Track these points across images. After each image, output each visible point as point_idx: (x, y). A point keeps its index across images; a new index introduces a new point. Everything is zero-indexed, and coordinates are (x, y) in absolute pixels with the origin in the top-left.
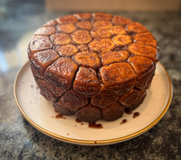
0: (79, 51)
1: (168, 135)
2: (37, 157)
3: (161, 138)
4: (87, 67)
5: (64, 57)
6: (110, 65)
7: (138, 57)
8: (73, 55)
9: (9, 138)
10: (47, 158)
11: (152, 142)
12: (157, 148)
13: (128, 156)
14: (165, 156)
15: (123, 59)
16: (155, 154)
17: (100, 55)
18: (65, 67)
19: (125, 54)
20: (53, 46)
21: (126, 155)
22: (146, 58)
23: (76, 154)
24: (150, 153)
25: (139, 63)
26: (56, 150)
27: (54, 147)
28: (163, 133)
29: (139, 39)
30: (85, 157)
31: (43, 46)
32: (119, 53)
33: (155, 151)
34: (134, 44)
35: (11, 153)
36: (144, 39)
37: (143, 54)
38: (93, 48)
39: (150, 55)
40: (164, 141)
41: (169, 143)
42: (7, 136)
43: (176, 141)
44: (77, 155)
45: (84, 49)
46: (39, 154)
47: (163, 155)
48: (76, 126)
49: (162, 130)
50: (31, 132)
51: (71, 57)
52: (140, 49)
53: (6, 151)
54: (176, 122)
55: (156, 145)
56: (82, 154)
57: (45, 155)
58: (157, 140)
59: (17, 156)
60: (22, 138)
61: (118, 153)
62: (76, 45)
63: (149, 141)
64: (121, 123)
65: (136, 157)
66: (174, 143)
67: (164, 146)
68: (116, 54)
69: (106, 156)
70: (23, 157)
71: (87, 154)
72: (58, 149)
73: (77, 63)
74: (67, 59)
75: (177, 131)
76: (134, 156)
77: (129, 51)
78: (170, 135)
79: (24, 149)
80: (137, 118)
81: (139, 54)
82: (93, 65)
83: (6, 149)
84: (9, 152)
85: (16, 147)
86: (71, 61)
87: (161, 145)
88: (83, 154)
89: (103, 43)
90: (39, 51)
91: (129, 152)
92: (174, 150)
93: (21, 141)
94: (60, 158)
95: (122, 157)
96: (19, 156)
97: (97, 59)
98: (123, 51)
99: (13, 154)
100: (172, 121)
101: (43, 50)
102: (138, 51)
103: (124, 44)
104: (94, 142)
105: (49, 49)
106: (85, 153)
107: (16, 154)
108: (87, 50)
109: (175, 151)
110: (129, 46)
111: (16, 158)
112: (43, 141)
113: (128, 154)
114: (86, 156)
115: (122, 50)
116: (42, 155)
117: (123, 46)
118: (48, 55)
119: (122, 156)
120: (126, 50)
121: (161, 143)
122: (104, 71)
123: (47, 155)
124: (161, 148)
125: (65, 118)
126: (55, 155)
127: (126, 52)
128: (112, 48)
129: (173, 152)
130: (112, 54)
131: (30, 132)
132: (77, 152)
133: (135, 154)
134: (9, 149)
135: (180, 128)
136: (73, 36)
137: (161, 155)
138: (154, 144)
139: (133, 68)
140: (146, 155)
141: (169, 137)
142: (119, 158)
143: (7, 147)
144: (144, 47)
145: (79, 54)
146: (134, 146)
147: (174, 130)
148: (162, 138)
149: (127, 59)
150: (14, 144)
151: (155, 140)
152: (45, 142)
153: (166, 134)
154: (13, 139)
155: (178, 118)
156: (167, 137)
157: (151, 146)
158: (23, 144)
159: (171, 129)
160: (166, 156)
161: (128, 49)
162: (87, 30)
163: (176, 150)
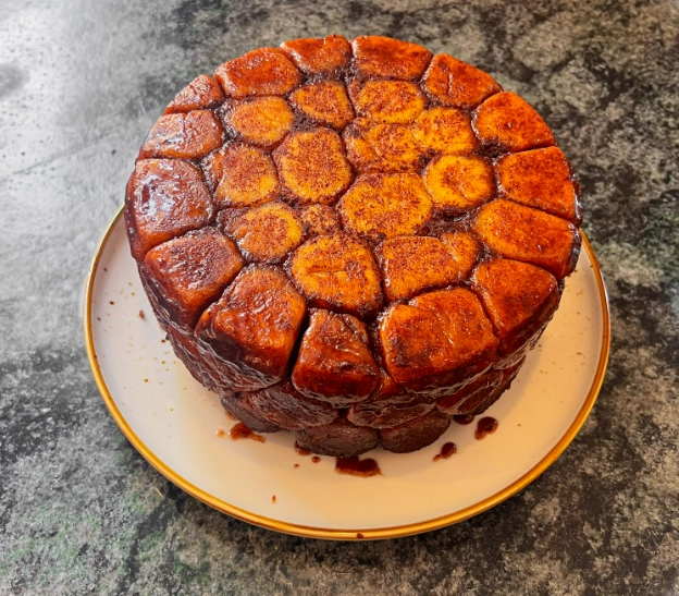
0: (309, 235)
1: (578, 491)
2: (183, 565)
3: (556, 500)
4: (337, 309)
5: (257, 262)
6: (413, 302)
7: (509, 268)
8: (286, 257)
9: (87, 503)
10: (213, 568)
11: (527, 515)
12: (542, 535)
13: (453, 560)
14: (562, 559)
15: (456, 276)
16: (533, 555)
17: (381, 252)
18: (262, 312)
19: (463, 252)
20: (215, 214)
21: (447, 556)
22: (532, 269)
23: (299, 554)
24: (518, 552)
25: (509, 293)
26: (238, 542)
27: (230, 533)
28: (565, 483)
29: (518, 178)
30: (328, 565)
31: (180, 213)
32: (445, 242)
33: (536, 544)
34: (496, 204)
35: (102, 553)
36: (535, 178)
37: (527, 250)
38: (355, 222)
39: (548, 255)
40: (563, 512)
41: (579, 518)
42: (81, 496)
43: (602, 512)
44: (302, 557)
45: (323, 228)
46: (188, 557)
47: (558, 558)
48: (297, 466)
49: (563, 474)
50: (155, 480)
51: (280, 265)
52: (516, 230)
53: (85, 547)
54: (607, 446)
55: (540, 526)
56: (316, 555)
57: (206, 559)
58: (544, 510)
59: (122, 563)
60: (130, 503)
61: (423, 552)
62: (295, 204)
63: (520, 513)
64: (437, 457)
65: (478, 564)
66: (593, 519)
67: (562, 529)
68: (434, 251)
69: (388, 560)
70: (140, 566)
71: (332, 555)
72: (243, 539)
73: (303, 295)
74: (267, 274)
75: (607, 479)
76: (472, 560)
77: (477, 234)
78: (585, 490)
79: (141, 538)
80: (489, 438)
81: (511, 249)
82: (357, 302)
83: (84, 540)
84: (95, 551)
85: (116, 534)
86: (283, 284)
87: (556, 525)
88: (320, 555)
89: (389, 195)
90: (171, 236)
91: (458, 550)
92: (590, 541)
93: (127, 513)
94: (251, 566)
95: (437, 565)
96: (127, 561)
97: (370, 274)
98: (457, 237)
99: (107, 557)
100: (596, 441)
101: (182, 232)
102: (508, 238)
103: (462, 203)
104: (355, 535)
105: (203, 225)
106: (327, 551)
107: (116, 555)
108: (336, 230)
109: (593, 545)
110: (479, 212)
111: (120, 568)
112: (197, 513)
113: (455, 554)
114: (329, 561)
115: (453, 232)
116: (196, 560)
117: (460, 211)
118: (201, 257)
119: (435, 562)
120: (470, 230)
121: (555, 519)
122: (392, 329)
123: (211, 559)
124: (552, 534)
125: (261, 439)
126: (237, 557)
127: (468, 242)
128: (419, 221)
129: (588, 547)
130: (420, 249)
131: (152, 481)
132: (303, 547)
133: (476, 555)
134: (95, 539)
135: (617, 467)
136: (284, 161)
137: (551, 558)
138: (533, 521)
139: (488, 315)
140: (507, 558)
141: (581, 499)
142: (426, 568)
143: (87, 533)
144: (530, 221)
145: (307, 248)
146: (474, 529)
147: (600, 474)
148: (561, 502)
149: (469, 274)
150: (107, 522)
151: (539, 509)
152: (201, 515)
153: (573, 488)
154: (101, 506)
155: (617, 433)
156: (576, 497)
157: (525, 527)
158: (136, 522)
159: (589, 471)
160: (567, 559)
161: (474, 228)
162: (332, 127)
163: (596, 541)
